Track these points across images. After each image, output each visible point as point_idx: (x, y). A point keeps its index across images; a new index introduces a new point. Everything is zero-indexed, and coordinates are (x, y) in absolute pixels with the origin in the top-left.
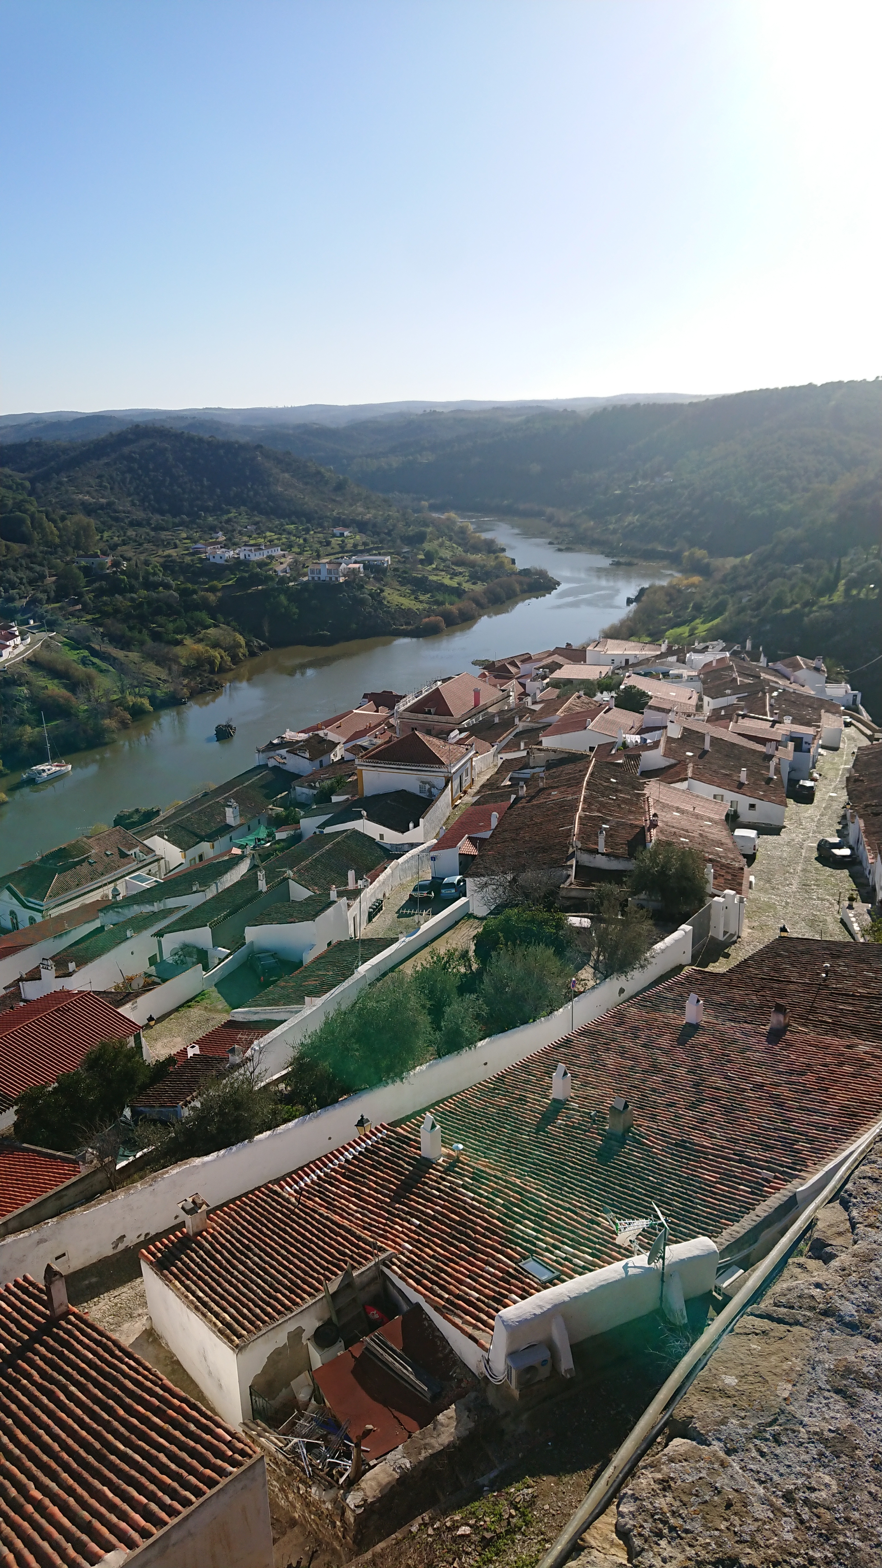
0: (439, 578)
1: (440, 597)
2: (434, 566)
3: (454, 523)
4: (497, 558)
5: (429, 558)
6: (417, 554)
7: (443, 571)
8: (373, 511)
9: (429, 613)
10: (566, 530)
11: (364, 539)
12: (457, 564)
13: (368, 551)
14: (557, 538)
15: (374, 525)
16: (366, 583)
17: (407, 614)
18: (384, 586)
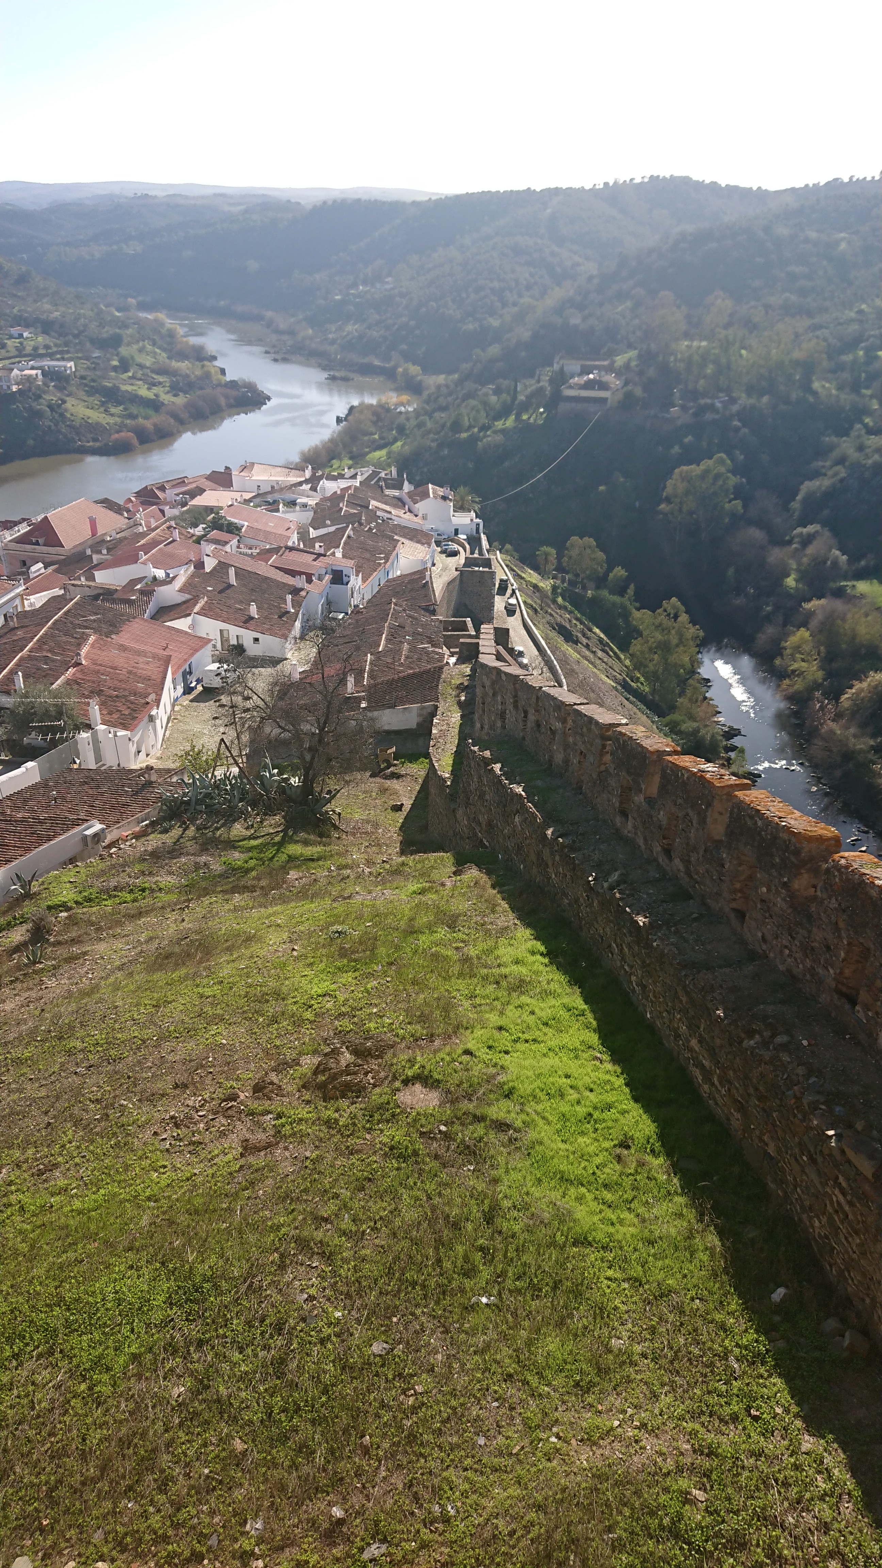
0: (134, 388)
1: (134, 410)
2: (130, 374)
3: (162, 324)
4: (203, 366)
5: (124, 366)
6: (109, 360)
7: (140, 379)
8: (62, 309)
9: (120, 428)
10: (285, 337)
11: (47, 342)
12: (159, 372)
13: (51, 356)
14: (274, 346)
15: (62, 326)
16: (45, 392)
17: (95, 429)
18: (68, 396)
